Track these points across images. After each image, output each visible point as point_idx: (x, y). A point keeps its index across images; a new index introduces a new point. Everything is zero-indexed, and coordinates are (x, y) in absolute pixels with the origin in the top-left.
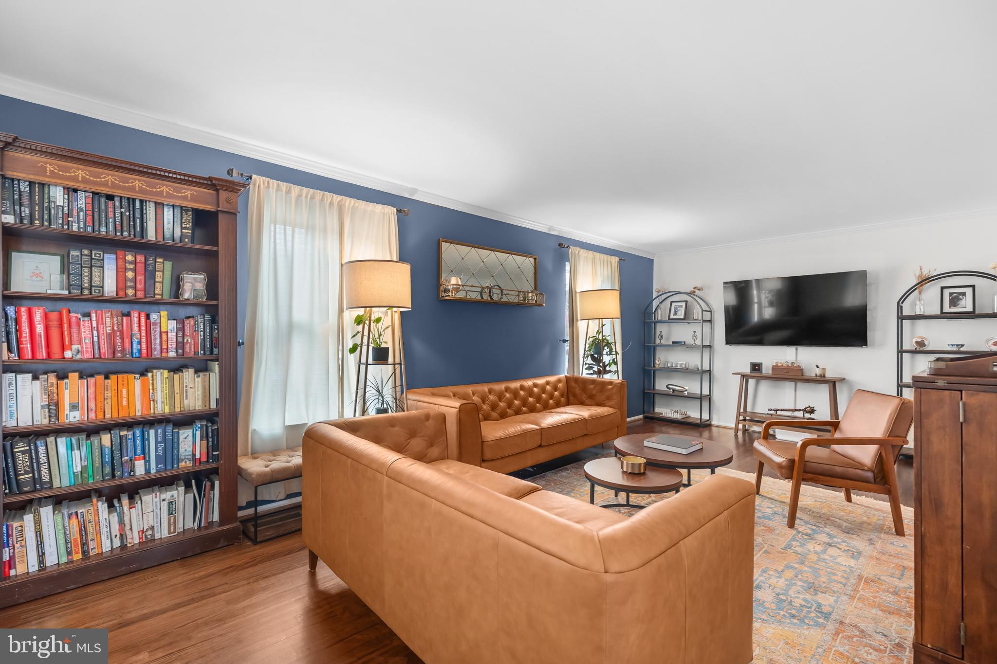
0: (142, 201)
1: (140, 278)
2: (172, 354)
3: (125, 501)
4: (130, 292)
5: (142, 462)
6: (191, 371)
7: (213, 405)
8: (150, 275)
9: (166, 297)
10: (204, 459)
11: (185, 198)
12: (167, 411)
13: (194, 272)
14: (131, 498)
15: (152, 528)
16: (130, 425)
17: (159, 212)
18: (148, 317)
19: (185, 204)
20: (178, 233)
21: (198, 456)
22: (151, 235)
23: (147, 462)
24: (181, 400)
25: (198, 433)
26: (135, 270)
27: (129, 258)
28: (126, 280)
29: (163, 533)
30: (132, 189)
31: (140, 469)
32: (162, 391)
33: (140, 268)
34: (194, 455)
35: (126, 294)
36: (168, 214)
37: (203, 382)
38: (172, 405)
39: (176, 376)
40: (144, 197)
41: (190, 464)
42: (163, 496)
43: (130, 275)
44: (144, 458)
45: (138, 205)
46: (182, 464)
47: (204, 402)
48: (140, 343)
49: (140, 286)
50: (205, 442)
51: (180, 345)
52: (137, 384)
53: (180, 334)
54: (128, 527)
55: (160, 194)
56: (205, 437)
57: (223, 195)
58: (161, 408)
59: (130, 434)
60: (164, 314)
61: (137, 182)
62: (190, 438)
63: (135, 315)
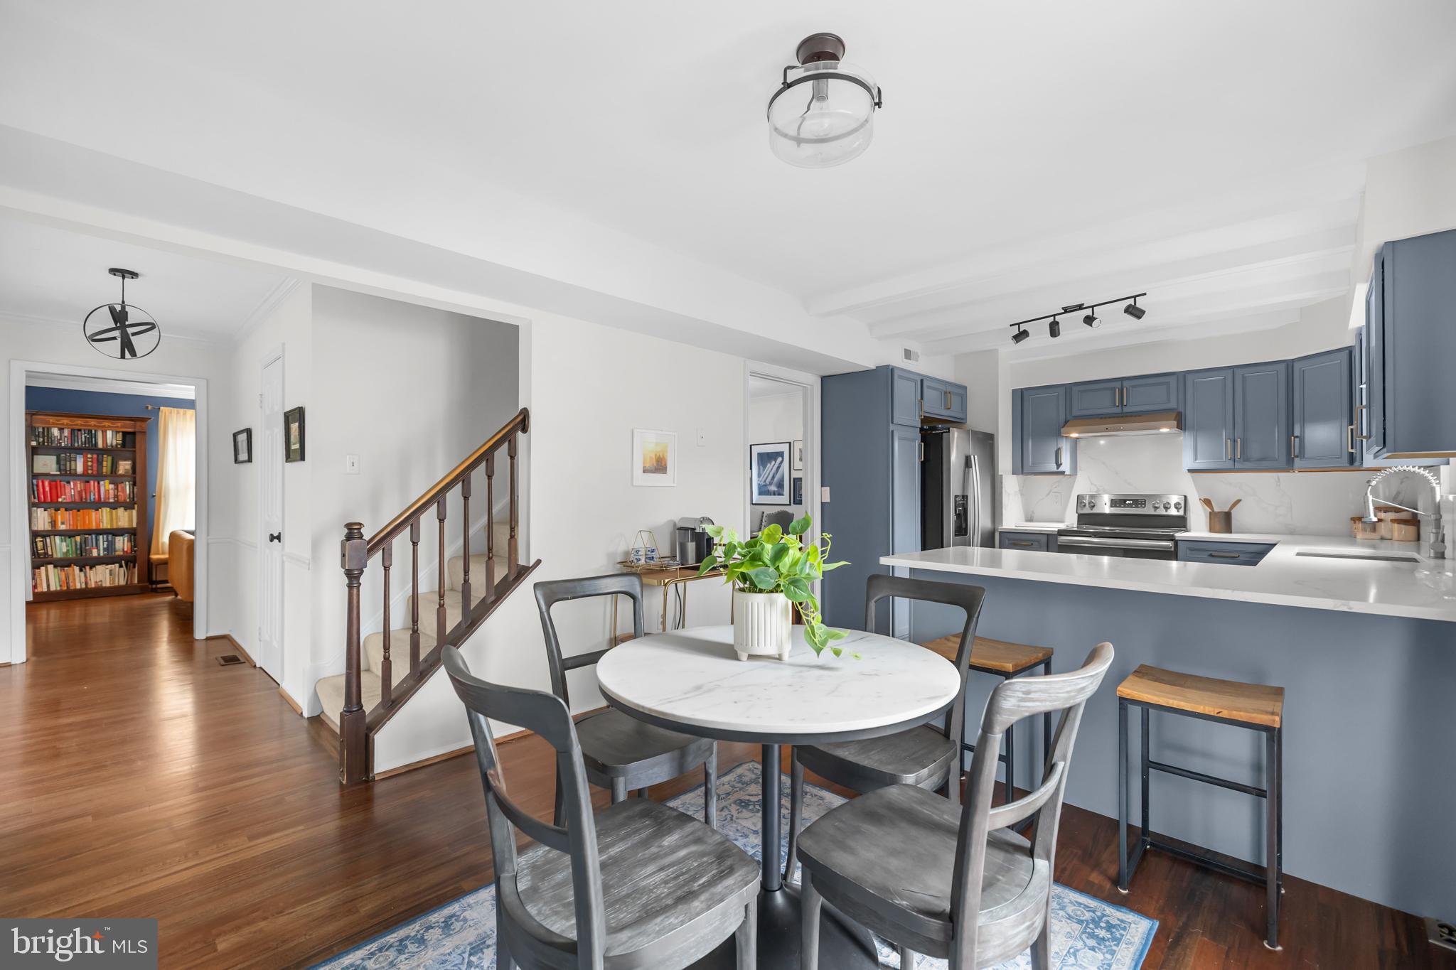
0: (95, 431)
1: (95, 465)
2: (112, 500)
3: (88, 568)
4: (90, 472)
5: (96, 550)
6: (122, 509)
7: (135, 526)
8: (100, 463)
9: (109, 473)
10: (129, 551)
11: (117, 427)
12: (109, 527)
13: (125, 460)
14: (91, 568)
15: (101, 581)
16: (90, 532)
17: (104, 433)
18: (99, 483)
19: (118, 430)
20: (114, 443)
21: (126, 550)
22: (100, 445)
23: (99, 551)
24: (117, 522)
25: (126, 539)
26: (92, 462)
27: (89, 456)
28: (88, 466)
29: (107, 584)
30: (90, 425)
31: (95, 553)
32: (107, 517)
33: (95, 461)
34: (123, 549)
35: (88, 473)
36: (109, 434)
37: (129, 514)
38: (112, 524)
39: (114, 511)
40: (96, 428)
41: (122, 553)
42: (107, 567)
43: (90, 464)
44: (97, 548)
45: (93, 432)
46: (117, 553)
47: (129, 524)
48: (94, 495)
49: (95, 469)
50: (129, 544)
51: (116, 496)
52: (93, 513)
53: (116, 491)
54: (89, 579)
55: (104, 426)
56: (130, 540)
57: (138, 424)
58: (106, 524)
59: (90, 537)
60: (107, 481)
61: (93, 422)
62: (122, 541)
63: (92, 482)
